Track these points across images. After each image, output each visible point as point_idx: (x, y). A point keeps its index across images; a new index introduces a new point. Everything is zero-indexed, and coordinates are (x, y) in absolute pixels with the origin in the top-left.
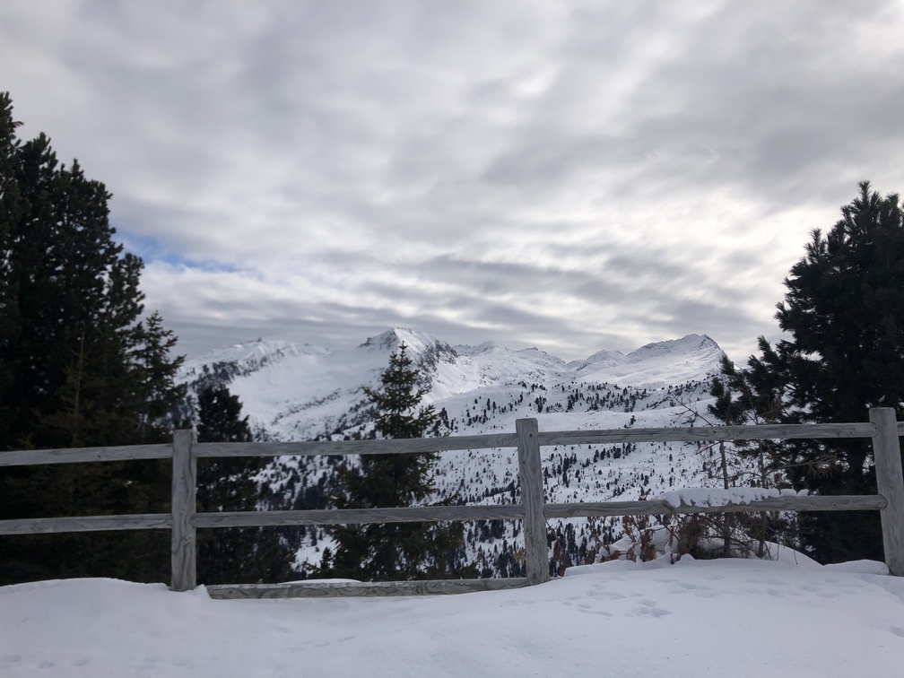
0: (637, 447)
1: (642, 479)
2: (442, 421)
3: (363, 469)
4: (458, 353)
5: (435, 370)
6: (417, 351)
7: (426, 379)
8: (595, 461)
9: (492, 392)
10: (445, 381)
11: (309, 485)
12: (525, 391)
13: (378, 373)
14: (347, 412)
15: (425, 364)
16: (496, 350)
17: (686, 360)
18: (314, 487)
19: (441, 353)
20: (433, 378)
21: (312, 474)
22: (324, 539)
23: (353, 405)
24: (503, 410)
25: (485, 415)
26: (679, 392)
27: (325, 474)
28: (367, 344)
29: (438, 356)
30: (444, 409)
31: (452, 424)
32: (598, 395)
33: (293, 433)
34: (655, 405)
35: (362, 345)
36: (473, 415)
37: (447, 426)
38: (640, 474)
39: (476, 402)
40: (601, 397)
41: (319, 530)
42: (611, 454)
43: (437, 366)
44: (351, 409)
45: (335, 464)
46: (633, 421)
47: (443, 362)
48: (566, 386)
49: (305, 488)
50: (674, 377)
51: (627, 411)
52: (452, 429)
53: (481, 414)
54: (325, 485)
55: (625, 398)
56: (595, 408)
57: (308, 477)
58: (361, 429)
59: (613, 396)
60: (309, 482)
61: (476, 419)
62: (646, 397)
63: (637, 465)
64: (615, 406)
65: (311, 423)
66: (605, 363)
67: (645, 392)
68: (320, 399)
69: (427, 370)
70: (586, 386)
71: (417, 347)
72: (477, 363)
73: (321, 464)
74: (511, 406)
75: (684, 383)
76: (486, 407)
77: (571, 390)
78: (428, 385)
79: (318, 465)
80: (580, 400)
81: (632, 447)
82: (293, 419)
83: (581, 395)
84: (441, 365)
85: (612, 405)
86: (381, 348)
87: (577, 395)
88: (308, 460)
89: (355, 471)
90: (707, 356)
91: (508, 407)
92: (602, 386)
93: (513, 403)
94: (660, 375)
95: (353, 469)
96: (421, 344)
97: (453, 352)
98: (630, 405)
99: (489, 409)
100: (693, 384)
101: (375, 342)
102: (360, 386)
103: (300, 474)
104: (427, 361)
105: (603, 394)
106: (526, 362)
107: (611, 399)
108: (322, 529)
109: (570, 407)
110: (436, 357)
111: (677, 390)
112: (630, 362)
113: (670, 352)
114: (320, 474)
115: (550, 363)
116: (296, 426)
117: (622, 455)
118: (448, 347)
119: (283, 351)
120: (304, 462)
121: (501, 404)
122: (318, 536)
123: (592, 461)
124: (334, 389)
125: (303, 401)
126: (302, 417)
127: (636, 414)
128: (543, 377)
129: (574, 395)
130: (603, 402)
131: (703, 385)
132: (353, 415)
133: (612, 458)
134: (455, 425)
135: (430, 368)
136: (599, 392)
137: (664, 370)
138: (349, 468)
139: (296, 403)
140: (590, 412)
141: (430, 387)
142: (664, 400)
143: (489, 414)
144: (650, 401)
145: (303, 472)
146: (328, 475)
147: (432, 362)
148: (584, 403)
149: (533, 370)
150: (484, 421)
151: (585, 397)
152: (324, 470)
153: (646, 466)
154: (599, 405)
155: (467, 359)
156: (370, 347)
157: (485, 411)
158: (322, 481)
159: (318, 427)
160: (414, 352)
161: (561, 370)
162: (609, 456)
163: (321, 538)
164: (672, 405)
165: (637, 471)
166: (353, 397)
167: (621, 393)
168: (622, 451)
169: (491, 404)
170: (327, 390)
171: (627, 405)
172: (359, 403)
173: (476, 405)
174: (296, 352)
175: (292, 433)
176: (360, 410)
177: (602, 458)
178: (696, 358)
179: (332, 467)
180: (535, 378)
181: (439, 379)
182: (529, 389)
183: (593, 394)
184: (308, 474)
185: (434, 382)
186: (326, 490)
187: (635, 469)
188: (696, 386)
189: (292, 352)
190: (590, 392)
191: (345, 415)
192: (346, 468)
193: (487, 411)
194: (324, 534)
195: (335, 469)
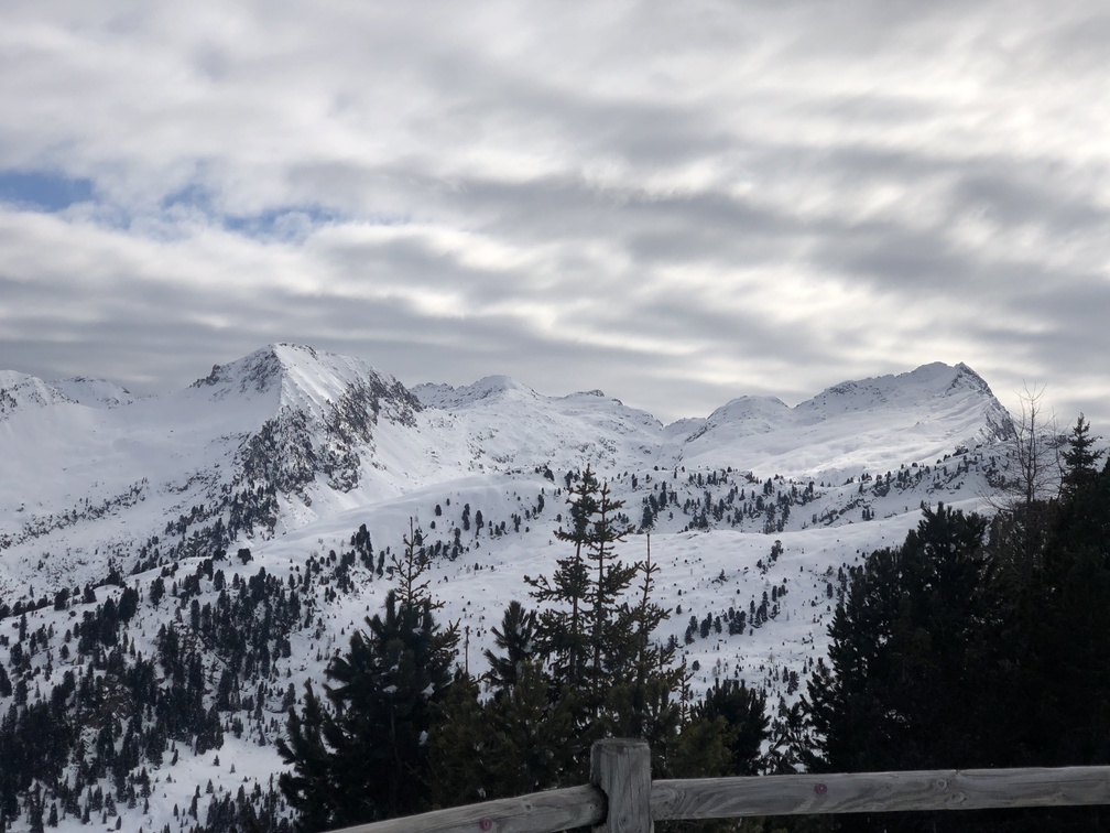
0: (781, 609)
1: (785, 680)
2: (358, 555)
3: (163, 663)
4: (423, 401)
5: (367, 439)
6: (327, 396)
7: (345, 459)
8: (689, 640)
9: (476, 489)
10: (388, 464)
11: (31, 701)
12: (550, 486)
13: (234, 445)
14: (160, 533)
15: (344, 425)
16: (511, 394)
17: (916, 419)
18: (42, 706)
19: (382, 401)
20: (362, 459)
21: (40, 677)
22: (60, 823)
23: (175, 519)
24: (499, 531)
25: (457, 541)
26: (882, 489)
27: (69, 676)
28: (212, 379)
29: (376, 407)
30: (363, 528)
31: (382, 561)
32: (708, 496)
33: (34, 582)
34: (830, 518)
35: (198, 383)
36: (428, 542)
37: (369, 565)
38: (781, 669)
39: (438, 511)
40: (715, 500)
41: (49, 802)
42: (725, 626)
43: (373, 430)
44: (170, 527)
45: (97, 654)
46: (776, 551)
47: (387, 422)
48: (640, 476)
49: (20, 709)
50: (887, 456)
51: (768, 530)
52: (380, 572)
53: (448, 539)
54: (68, 702)
55: (767, 502)
56: (701, 524)
57: (31, 684)
58: (165, 573)
59: (742, 498)
60: (31, 694)
61: (437, 549)
62: (811, 499)
63: (777, 648)
64: (746, 520)
65: (75, 557)
66: (747, 425)
67: (810, 489)
68: (98, 504)
69: (348, 440)
70: (683, 477)
71: (327, 387)
72: (467, 421)
73: (65, 652)
74: (517, 521)
75: (895, 470)
76: (459, 524)
77: (652, 485)
78: (350, 472)
79: (57, 654)
80: (671, 508)
81: (770, 609)
82: (34, 549)
83: (673, 496)
84: (384, 429)
85: (739, 518)
86: (244, 389)
87: (663, 496)
88: (33, 644)
89: (145, 669)
90: (962, 411)
91: (510, 523)
92: (719, 475)
93: (521, 514)
94: (859, 452)
95: (140, 664)
96: (336, 382)
97: (410, 399)
98: (778, 517)
99: (467, 527)
100: (913, 472)
101: (231, 374)
102: (193, 474)
103: (10, 676)
104: (348, 419)
105: (719, 494)
106: (578, 422)
107: (737, 504)
108: (58, 801)
109: (648, 521)
110: (370, 411)
111: (879, 484)
112: (798, 422)
113: (884, 401)
114: (58, 678)
115: (628, 424)
116: (41, 566)
117: (748, 627)
118: (398, 388)
119: (13, 394)
120: (25, 648)
121: (493, 516)
122: (46, 817)
123: (681, 642)
124: (133, 479)
125: (57, 509)
126: (55, 544)
127: (786, 538)
128: (611, 456)
129: (657, 495)
130: (718, 512)
131: (933, 474)
132: (175, 541)
133: (724, 635)
134: (388, 562)
135: (356, 436)
136: (712, 489)
137: (867, 440)
138: (130, 662)
139: (41, 513)
140: (691, 532)
141: (355, 478)
142: (851, 507)
143: (465, 539)
144: (819, 508)
145: (19, 672)
146: (77, 679)
147: (359, 422)
148: (677, 512)
149: (592, 441)
150: (455, 555)
151: (682, 500)
152: (69, 668)
153: (796, 651)
154: (710, 519)
155: (443, 414)
156: (218, 387)
157: (457, 533)
158: (60, 693)
159: (91, 566)
160: (320, 398)
161: (652, 439)
162: (719, 630)
163: (53, 822)
164: (867, 516)
165: (776, 662)
166: (177, 499)
167: (759, 490)
168: (747, 618)
169: (472, 516)
170: (116, 484)
171: (771, 517)
172: (188, 514)
173: (438, 520)
174: (46, 396)
175: (29, 582)
176: (190, 532)
177: (705, 634)
178: (938, 415)
179: (89, 659)
180: (595, 457)
181: (375, 459)
182: (559, 484)
183: (697, 494)
184: (30, 677)
185: (365, 465)
186: (72, 712)
187: (771, 658)
188: (919, 475)
189: (35, 397)
190: (692, 489)
191: (156, 540)
192: (122, 662)
193: (463, 532)
194: (60, 813)
195: (97, 664)
